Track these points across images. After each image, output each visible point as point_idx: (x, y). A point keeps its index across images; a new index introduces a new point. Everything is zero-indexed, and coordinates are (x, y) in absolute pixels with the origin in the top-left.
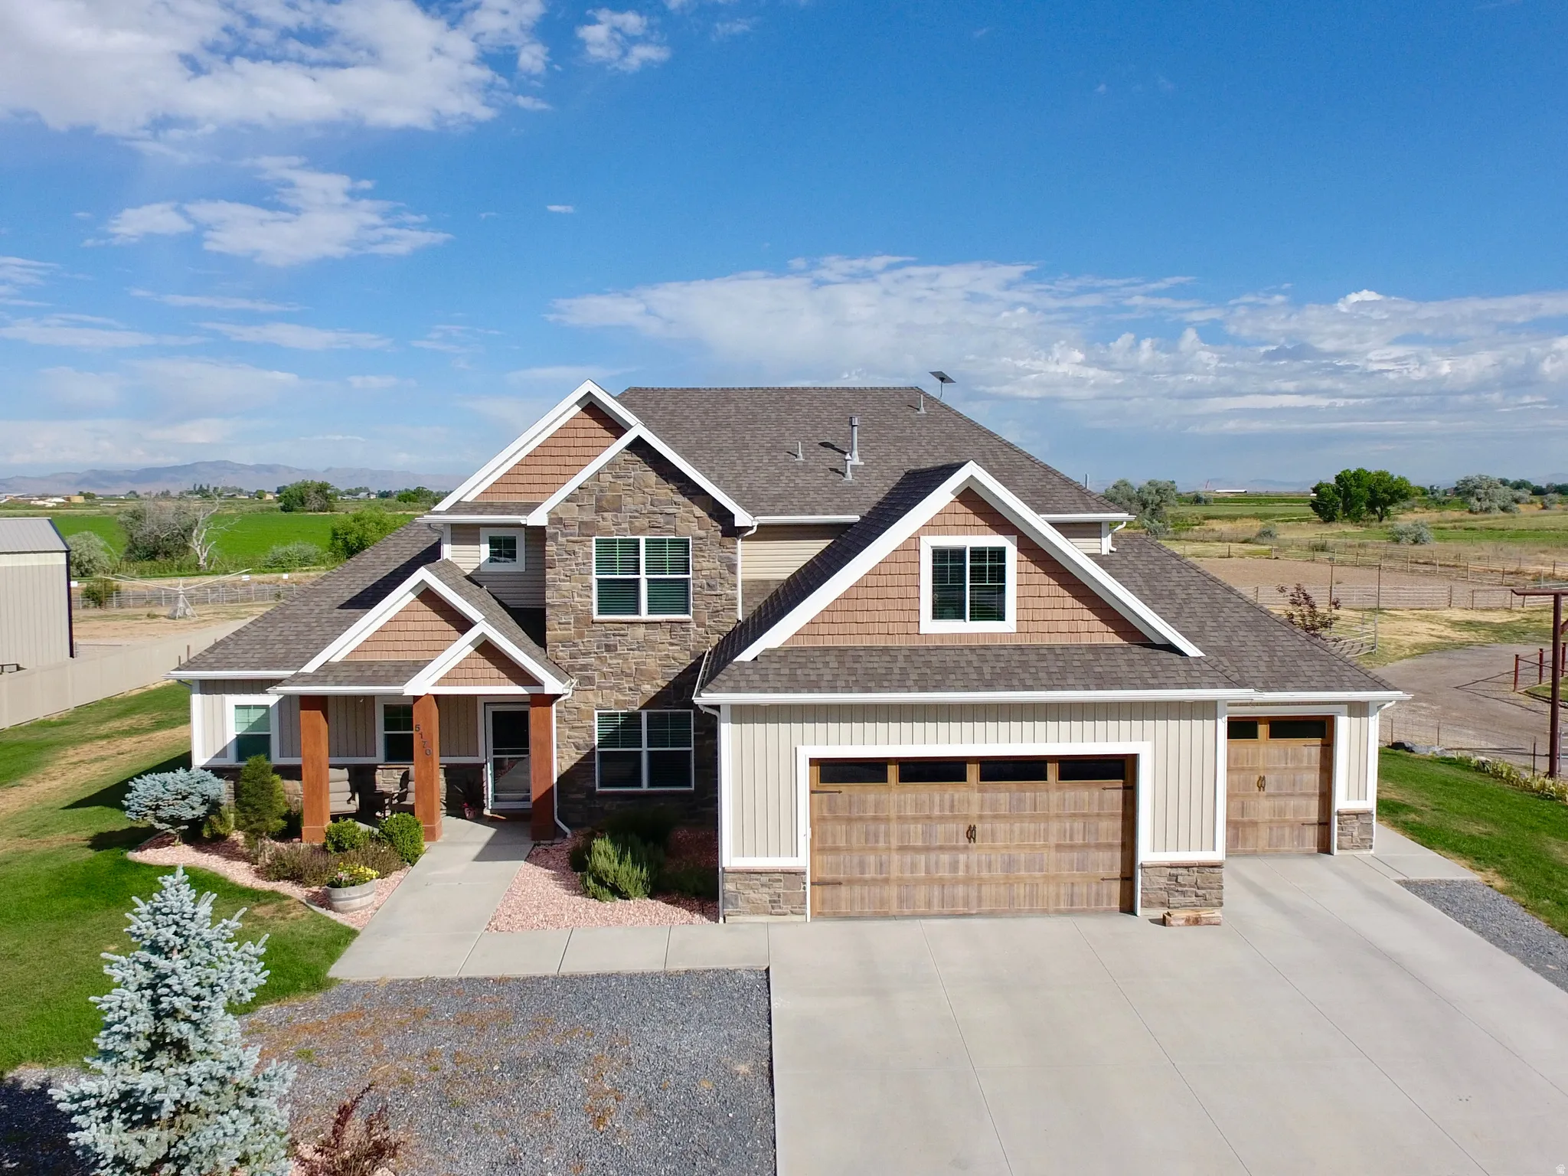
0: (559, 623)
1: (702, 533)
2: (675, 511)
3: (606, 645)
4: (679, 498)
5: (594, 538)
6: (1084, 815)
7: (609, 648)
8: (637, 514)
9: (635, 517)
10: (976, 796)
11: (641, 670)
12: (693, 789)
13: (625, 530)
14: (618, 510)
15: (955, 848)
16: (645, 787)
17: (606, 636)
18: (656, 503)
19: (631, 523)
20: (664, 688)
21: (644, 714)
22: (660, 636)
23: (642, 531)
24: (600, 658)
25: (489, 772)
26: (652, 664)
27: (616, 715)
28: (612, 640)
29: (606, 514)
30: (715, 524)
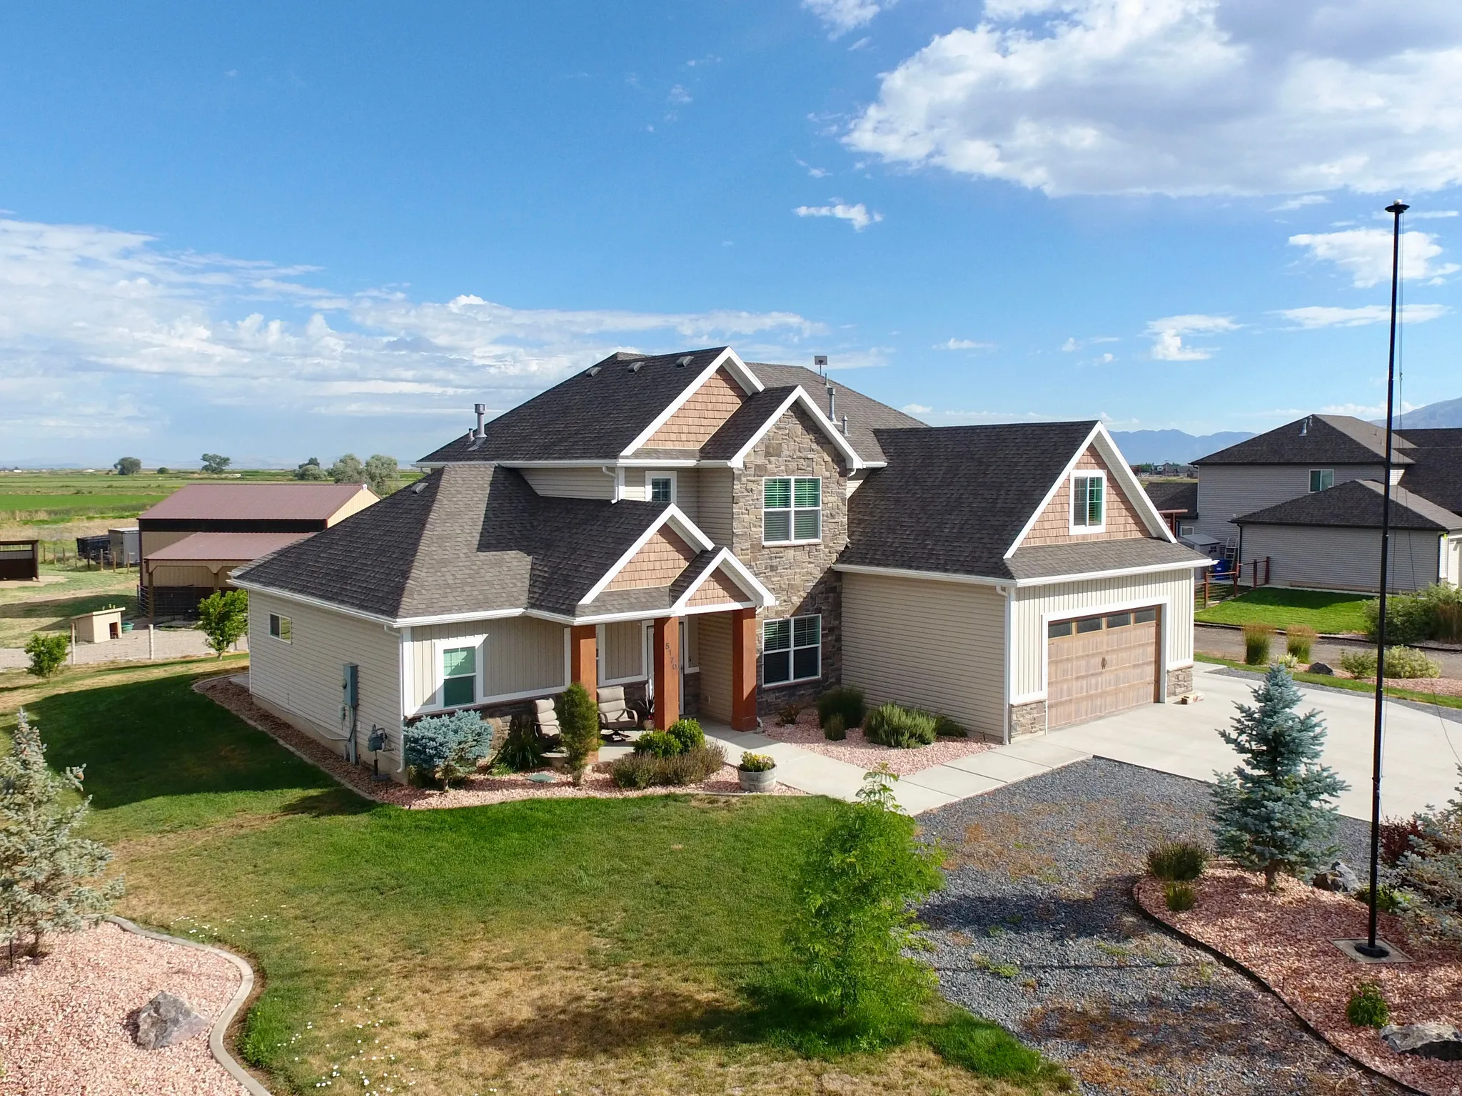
0: (742, 550)
1: (828, 474)
2: (813, 456)
3: (771, 566)
4: (815, 446)
5: (764, 478)
6: (1143, 645)
7: (773, 568)
8: (790, 459)
9: (789, 461)
10: (1105, 638)
11: (792, 585)
12: (820, 676)
13: (783, 471)
14: (779, 456)
15: (1097, 674)
16: (792, 680)
17: (771, 558)
18: (802, 450)
19: (786, 466)
20: (804, 598)
21: (792, 619)
22: (802, 556)
23: (792, 473)
24: (767, 577)
25: (651, 687)
26: (798, 580)
27: (775, 623)
28: (775, 562)
29: (772, 458)
30: (836, 467)
